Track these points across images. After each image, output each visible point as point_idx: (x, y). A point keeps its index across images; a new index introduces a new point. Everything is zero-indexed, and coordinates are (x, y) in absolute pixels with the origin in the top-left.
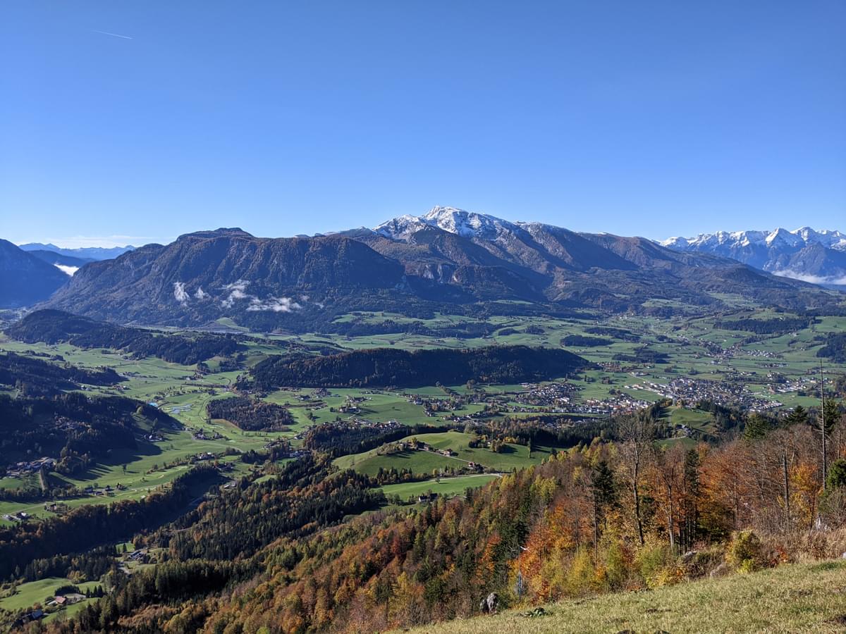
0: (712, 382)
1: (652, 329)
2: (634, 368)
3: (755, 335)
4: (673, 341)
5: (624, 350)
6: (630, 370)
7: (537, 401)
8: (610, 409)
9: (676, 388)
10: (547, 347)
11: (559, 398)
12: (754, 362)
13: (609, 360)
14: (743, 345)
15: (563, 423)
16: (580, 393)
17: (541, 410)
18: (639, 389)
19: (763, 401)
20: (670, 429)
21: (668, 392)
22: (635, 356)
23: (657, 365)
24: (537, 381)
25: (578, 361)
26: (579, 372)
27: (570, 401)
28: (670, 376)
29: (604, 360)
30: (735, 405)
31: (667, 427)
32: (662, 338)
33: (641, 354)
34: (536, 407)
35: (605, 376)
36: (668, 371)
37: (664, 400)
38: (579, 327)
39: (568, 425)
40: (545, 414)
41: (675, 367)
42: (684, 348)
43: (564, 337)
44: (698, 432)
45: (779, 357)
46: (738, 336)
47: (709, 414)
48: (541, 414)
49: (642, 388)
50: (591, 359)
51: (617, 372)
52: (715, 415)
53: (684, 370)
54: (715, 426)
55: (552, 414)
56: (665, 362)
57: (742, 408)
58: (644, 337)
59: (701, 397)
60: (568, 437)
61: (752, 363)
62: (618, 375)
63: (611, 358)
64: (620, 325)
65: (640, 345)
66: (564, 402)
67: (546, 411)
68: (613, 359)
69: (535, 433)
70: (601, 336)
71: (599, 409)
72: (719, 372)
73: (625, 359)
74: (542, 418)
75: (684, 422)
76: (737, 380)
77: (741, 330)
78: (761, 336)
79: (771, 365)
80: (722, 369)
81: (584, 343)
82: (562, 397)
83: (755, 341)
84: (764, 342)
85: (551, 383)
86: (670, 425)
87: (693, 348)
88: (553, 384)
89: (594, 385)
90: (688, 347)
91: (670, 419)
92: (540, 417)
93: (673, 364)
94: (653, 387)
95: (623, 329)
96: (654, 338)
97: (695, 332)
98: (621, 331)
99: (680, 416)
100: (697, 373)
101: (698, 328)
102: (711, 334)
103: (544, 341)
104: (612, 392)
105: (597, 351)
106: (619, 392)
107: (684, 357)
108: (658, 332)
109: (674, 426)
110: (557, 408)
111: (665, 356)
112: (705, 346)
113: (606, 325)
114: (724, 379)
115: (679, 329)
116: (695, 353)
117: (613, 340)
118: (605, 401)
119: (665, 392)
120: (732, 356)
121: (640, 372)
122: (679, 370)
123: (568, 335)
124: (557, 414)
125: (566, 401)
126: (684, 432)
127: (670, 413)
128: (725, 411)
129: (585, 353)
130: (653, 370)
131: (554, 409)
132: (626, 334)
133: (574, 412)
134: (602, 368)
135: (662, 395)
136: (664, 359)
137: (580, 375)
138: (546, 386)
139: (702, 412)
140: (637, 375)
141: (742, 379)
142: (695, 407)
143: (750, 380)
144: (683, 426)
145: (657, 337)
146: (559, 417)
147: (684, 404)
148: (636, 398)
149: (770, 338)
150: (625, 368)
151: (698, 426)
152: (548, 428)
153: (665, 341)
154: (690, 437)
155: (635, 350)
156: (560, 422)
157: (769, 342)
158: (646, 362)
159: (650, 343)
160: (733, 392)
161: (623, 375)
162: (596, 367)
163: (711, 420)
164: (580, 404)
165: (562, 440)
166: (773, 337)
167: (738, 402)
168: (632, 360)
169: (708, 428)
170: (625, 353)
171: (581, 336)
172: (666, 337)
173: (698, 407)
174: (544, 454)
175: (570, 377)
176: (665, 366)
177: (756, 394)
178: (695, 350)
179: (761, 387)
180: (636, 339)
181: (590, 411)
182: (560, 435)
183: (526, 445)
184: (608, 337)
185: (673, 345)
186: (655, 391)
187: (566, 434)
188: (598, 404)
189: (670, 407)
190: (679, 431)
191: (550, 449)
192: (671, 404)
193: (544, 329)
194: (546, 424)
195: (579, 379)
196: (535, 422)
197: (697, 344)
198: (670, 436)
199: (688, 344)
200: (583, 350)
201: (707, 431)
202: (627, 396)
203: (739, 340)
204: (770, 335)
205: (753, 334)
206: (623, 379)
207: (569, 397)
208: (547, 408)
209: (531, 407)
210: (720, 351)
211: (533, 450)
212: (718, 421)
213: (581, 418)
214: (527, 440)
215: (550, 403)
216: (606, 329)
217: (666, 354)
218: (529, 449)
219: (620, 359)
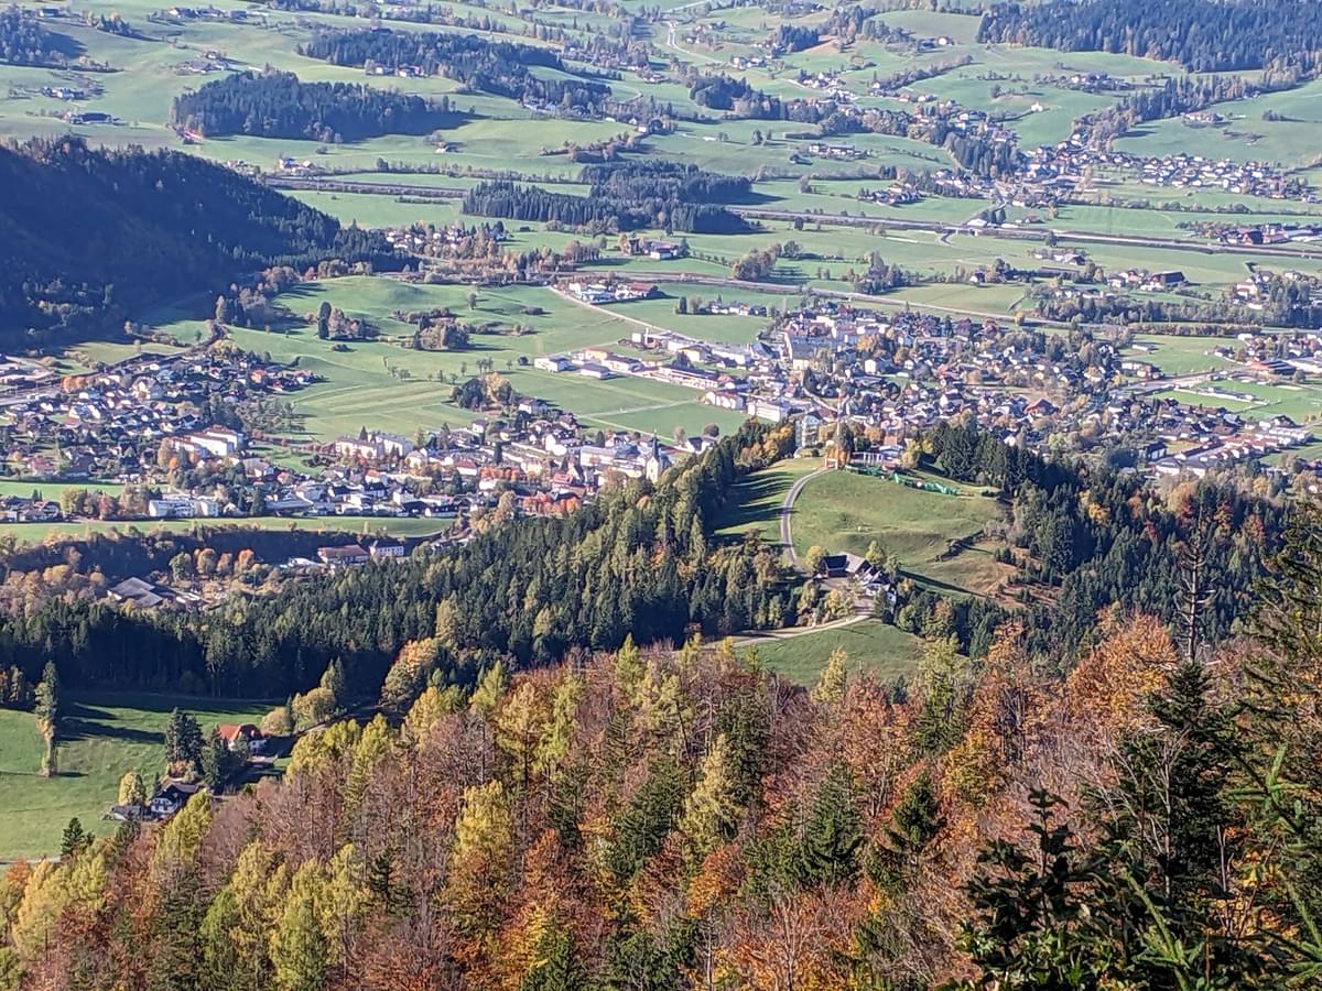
0: (974, 331)
1: (668, 40)
2: (586, 258)
3: (1178, 72)
4: (776, 112)
5: (527, 161)
6: (565, 267)
7: (59, 458)
8: (463, 489)
9: (800, 365)
10: (98, 140)
11: (181, 433)
12: (1173, 218)
13: (450, 216)
14: (1122, 132)
15: (212, 573)
16: (297, 402)
17: (84, 508)
18: (608, 376)
20: (786, 583)
21: (757, 389)
22: (585, 192)
23: (701, 243)
24: (54, 342)
25: (282, 223)
26: (287, 287)
27: (243, 449)
28: (767, 301)
29: (423, 215)
31: (773, 569)
32: (722, 94)
33: (613, 184)
34: (57, 494)
35: (428, 308)
36: (756, 272)
37: (754, 432)
38: (278, 28)
39: (237, 585)
40: (106, 528)
41: (791, 252)
42: (835, 144)
43: (197, 82)
44: (924, 590)
45: (1295, 191)
46: (1099, 84)
47: (976, 496)
48: (84, 530)
49: (624, 368)
50: (351, 212)
51: (495, 282)
52: (1005, 498)
53: (838, 270)
54: (1007, 558)
55: (147, 529)
56: (737, 226)
58: (631, 86)
59: (920, 409)
60: (263, 649)
61: (1167, 225)
62: (498, 297)
63: (459, 203)
64: (501, 20)
65: (604, 132)
66: (210, 457)
67: (115, 513)
68: (468, 210)
69: (78, 638)
70: (402, 83)
71: (405, 488)
72: (1007, 274)
73: (533, 208)
74: (93, 554)
75: (857, 542)
76: (1092, 314)
77: (1115, 49)
78: (1208, 80)
79: (1257, 237)
80: (1024, 257)
81: (306, 115)
82: (199, 428)
83: (1181, 109)
84: (1222, 110)
85: (134, 350)
86: (786, 561)
87: (881, 149)
88: (147, 358)
89: (366, 357)
90: (856, 141)
91: (784, 529)
92: (79, 546)
93: (782, 234)
94: (682, 363)
95: (516, 41)
96: (679, 95)
97: (892, 62)
98: (510, 54)
99: (838, 508)
100: (899, 282)
101: (903, 36)
102: (971, 72)
103: (83, 107)
104: (471, 395)
105: (384, 168)
106: (506, 395)
107: (837, 198)
108: (705, 62)
109: (807, 563)
110: (174, 494)
111: (740, 191)
112: (940, 137)
113: (424, 18)
114: (1029, 310)
116: (889, 173)
117: (463, 104)
118: (433, 445)
119: (743, 389)
120: (1067, 186)
121: (611, 283)
122: (808, 268)
123: (221, 75)
124: (176, 528)
125: (218, 448)
126: (855, 594)
127: (784, 499)
128: (1055, 479)
129: (315, 178)
130: (681, 268)
131: (158, 496)
132: (539, 72)
133: (266, 511)
134: (414, 263)
135: (728, 403)
136: (732, 209)
137: (294, 304)
138: (102, 369)
139: (943, 485)
140: (600, 301)
141: (1118, 310)
142: (907, 459)
143: (1156, 314)
144: (854, 564)
145: (699, 86)
146: (187, 544)
147: (856, 445)
148: (596, 420)
149: (1251, 90)
150: (534, 258)
151: (924, 561)
153: (739, 106)
154: (889, 619)
155: (582, 157)
156: (190, 570)
157: (1248, 115)
158: (644, 223)
159: (663, 121)
160: (1076, 378)
161: (527, 297)
162: (384, 258)
163: (988, 526)
164: (295, 463)
166: (1268, 89)
167: (1100, 430)
168: (572, 214)
169: (972, 569)
170: (531, 175)
171: (289, 81)
172: (740, 90)
173: (924, 462)
175: (239, 316)
176: (739, 248)
177: (1188, 390)
178: (889, 160)
180: (589, 98)
181: (355, 501)
182: (217, 643)
184: (437, 87)
185: (779, 129)
186: (693, 382)
187: (248, 632)
188: (399, 459)
189: (778, 467)
190: (836, 590)
192: (788, 448)
193: (77, 36)
194: (112, 585)
195: (288, 323)
196: (55, 574)
197: (901, 125)
198: (790, 619)
199: (855, 126)
200: (306, 156)
201: (970, 581)
202: (548, 411)
203: (1107, 103)
204: (1252, 77)
205: (1175, 70)
206: (525, 321)
207: (236, 426)
208: (117, 491)
209: (25, 491)
210: (1009, 165)
211: (67, 729)
212: (1018, 529)
213: (308, 544)
215: (131, 464)
216: (431, 39)
217: (745, 184)
218: (45, 729)
219: (503, 210)
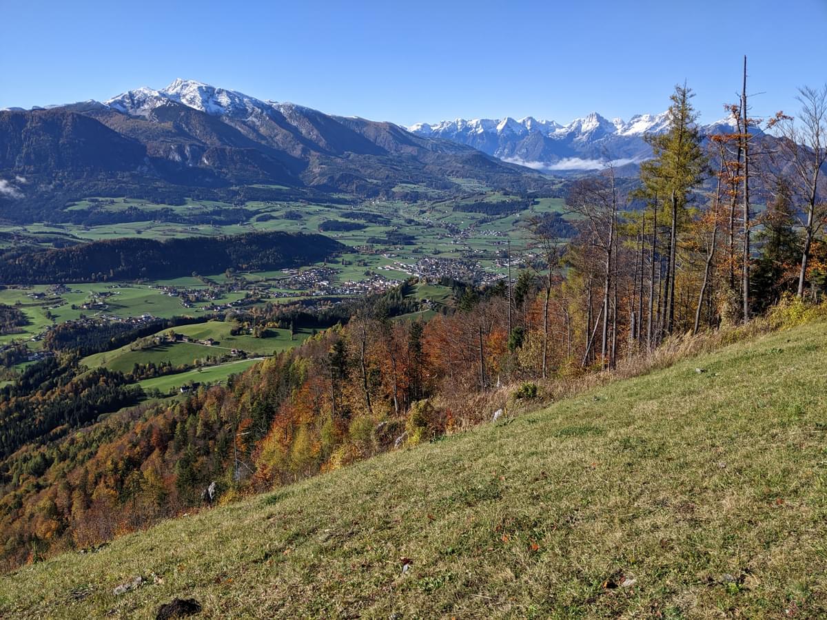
0: (451, 260)
1: (401, 213)
2: (387, 250)
3: (486, 216)
4: (419, 224)
5: (378, 234)
6: (383, 252)
7: (298, 286)
8: (366, 289)
9: (422, 267)
10: (306, 232)
11: (319, 281)
12: (485, 240)
13: (364, 244)
14: (477, 226)
15: (324, 305)
16: (338, 276)
17: (302, 294)
18: (390, 270)
19: (491, 275)
20: (416, 304)
21: (415, 271)
22: (387, 239)
23: (406, 247)
24: (297, 266)
25: (336, 246)
26: (337, 256)
27: (329, 284)
28: (417, 256)
29: (359, 243)
30: (470, 279)
31: (414, 302)
32: (410, 221)
33: (392, 237)
34: (297, 292)
35: (360, 259)
36: (415, 251)
37: (412, 279)
38: (336, 212)
39: (328, 307)
40: (306, 298)
41: (421, 248)
42: (429, 230)
43: (322, 222)
44: (439, 304)
45: (505, 235)
46: (473, 218)
47: (448, 289)
48: (302, 298)
49: (393, 268)
50: (348, 243)
51: (371, 255)
52: (453, 289)
53: (429, 251)
54: (453, 299)
55: (313, 298)
56: (412, 244)
57: (476, 281)
58: (395, 221)
59: (442, 274)
60: (328, 318)
61: (484, 242)
62: (372, 257)
63: (365, 242)
64: (372, 210)
65: (390, 228)
66: (324, 285)
67: (307, 295)
68: (367, 242)
69: (297, 317)
70: (356, 221)
71: (356, 289)
72: (457, 251)
73: (379, 242)
74: (303, 302)
75: (428, 297)
76: (471, 257)
77: (476, 212)
78: (491, 217)
79: (499, 243)
80: (461, 248)
81: (340, 227)
82: (322, 281)
83: (486, 222)
84: (493, 222)
85: (311, 267)
86: (416, 301)
87: (436, 230)
88: (313, 269)
89: (351, 268)
90: (432, 229)
91: (416, 295)
92: (302, 301)
93: (420, 245)
94: (403, 267)
95: (375, 213)
96: (402, 222)
97: (438, 215)
98: (374, 216)
99: (425, 292)
100: (439, 252)
101: (440, 211)
102: (452, 217)
103: (302, 227)
104: (367, 274)
105: (353, 236)
106: (373, 273)
107: (429, 238)
108: (407, 216)
109: (420, 301)
110: (317, 292)
111: (413, 238)
112: (446, 228)
113: (360, 210)
114: (461, 257)
115: (424, 212)
116: (438, 234)
117: (366, 225)
118: (361, 282)
119: (413, 271)
120: (468, 235)
121: (391, 254)
122: (424, 250)
123: (326, 221)
124: (318, 297)
126: (428, 306)
127: (417, 290)
128: (461, 285)
129: (342, 238)
130: (403, 251)
131: (314, 292)
132: (379, 219)
133: (333, 294)
134: (358, 252)
135: (410, 274)
136: (412, 241)
137: (338, 259)
138: (306, 271)
139: (443, 287)
140: (389, 257)
141: (475, 256)
142: (437, 283)
143: (482, 257)
144: (428, 301)
145: (406, 220)
146: (319, 300)
147: (429, 281)
148: (389, 277)
149: (498, 218)
150: (378, 250)
151: (440, 300)
152: (309, 310)
153: (413, 224)
154: (433, 310)
155: (386, 233)
156: (320, 304)
157: (498, 223)
158: (397, 244)
159: (400, 226)
160: (468, 268)
161: (377, 257)
162: (353, 251)
163: (450, 294)
164: (338, 286)
165: (322, 320)
166: (501, 218)
167: (472, 276)
168: (385, 242)
169: (447, 301)
170: (377, 236)
171: (337, 221)
172: (413, 221)
173: (440, 283)
174: (305, 335)
175: (329, 262)
176: (412, 248)
177: (487, 269)
178: (438, 232)
179: (491, 262)
180: (387, 223)
181: (348, 292)
182: (320, 317)
183: (288, 328)
184: (362, 222)
185: (419, 227)
186: (405, 270)
187: (325, 315)
188: (355, 285)
189: (416, 284)
190: (424, 305)
191: (311, 330)
192: (417, 281)
193: (302, 215)
194: (307, 307)
195: (337, 262)
196: (297, 305)
197: (440, 226)
198: (417, 310)
199: (432, 226)
200: (340, 234)
201: (447, 303)
202: (380, 276)
203: (474, 221)
204: (498, 216)
206: (377, 261)
207: (328, 280)
208: (308, 292)
209: (293, 292)
210: (458, 232)
211: (295, 332)
212: (455, 294)
213: (340, 300)
214: (289, 324)
215: (311, 287)
216: (361, 213)
218: (291, 332)
219: (373, 242)
